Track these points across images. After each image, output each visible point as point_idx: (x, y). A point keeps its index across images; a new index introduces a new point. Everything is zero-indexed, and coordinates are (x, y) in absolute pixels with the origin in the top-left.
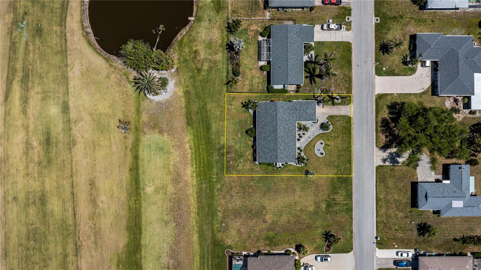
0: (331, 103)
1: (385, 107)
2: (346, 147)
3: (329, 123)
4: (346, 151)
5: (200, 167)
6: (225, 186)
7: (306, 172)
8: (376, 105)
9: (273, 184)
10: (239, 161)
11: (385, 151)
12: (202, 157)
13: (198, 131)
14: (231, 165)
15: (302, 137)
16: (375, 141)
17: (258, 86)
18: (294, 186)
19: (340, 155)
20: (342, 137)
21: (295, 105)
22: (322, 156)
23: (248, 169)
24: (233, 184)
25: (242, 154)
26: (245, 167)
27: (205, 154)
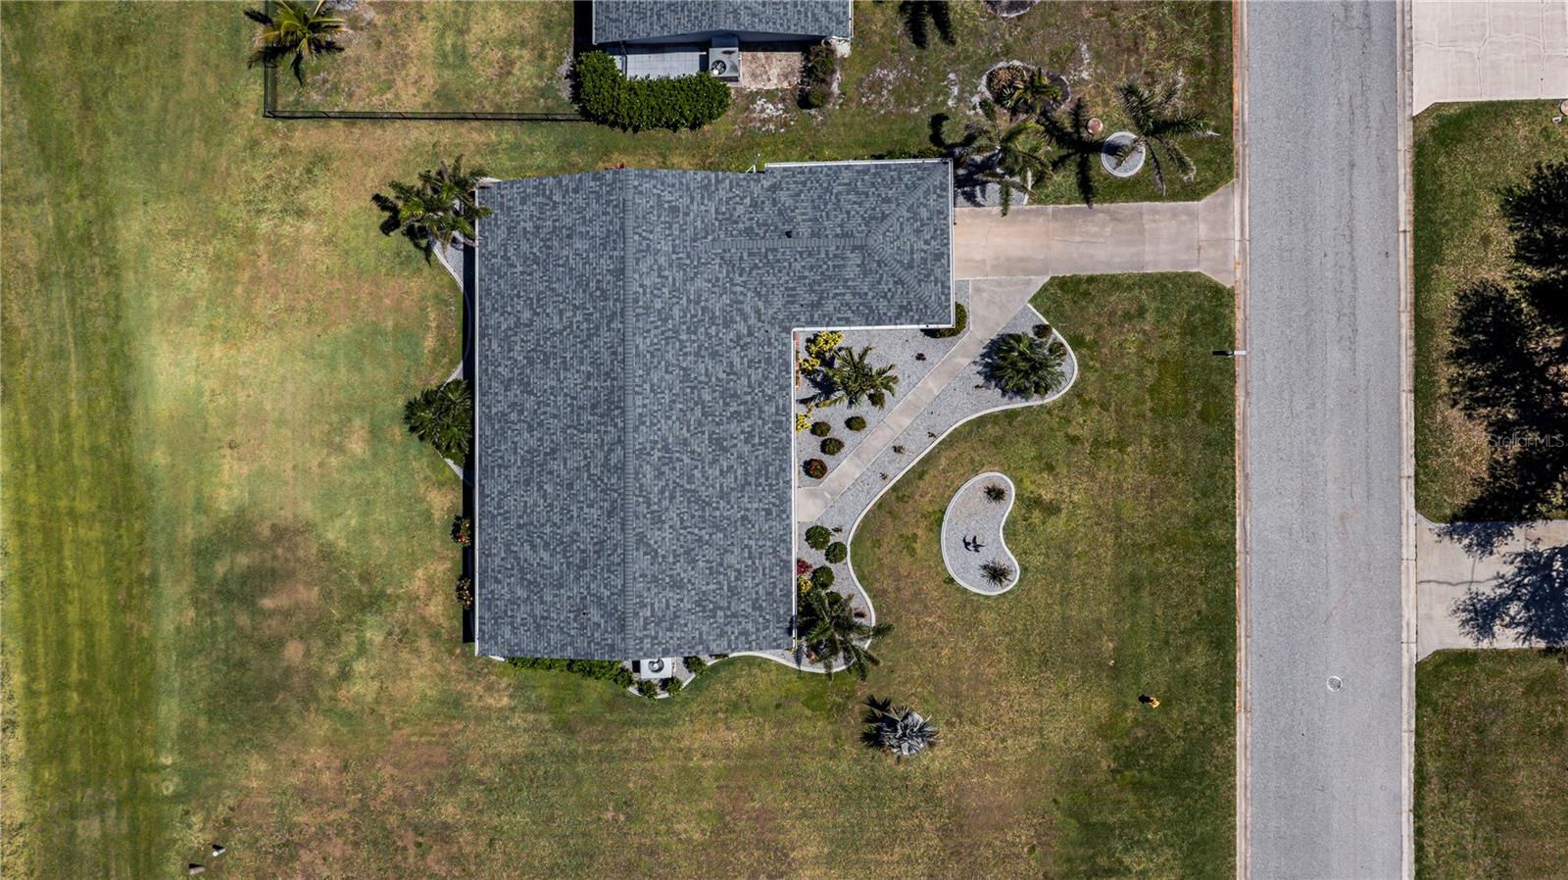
0: (1073, 180)
1: (1491, 206)
2: (1185, 515)
3: (1056, 335)
4: (1188, 547)
5: (59, 686)
6: (240, 834)
7: (873, 719)
8: (1420, 193)
9: (617, 809)
10: (350, 640)
11: (1485, 545)
12: (73, 613)
13: (46, 412)
14: (288, 672)
15: (839, 445)
16: (1409, 468)
17: (508, 63)
18: (780, 829)
19: (1135, 583)
20: (1155, 441)
21: (783, 196)
22: (996, 591)
23: (424, 698)
24: (302, 818)
25: (378, 584)
26: (399, 689)
27: (100, 593)
